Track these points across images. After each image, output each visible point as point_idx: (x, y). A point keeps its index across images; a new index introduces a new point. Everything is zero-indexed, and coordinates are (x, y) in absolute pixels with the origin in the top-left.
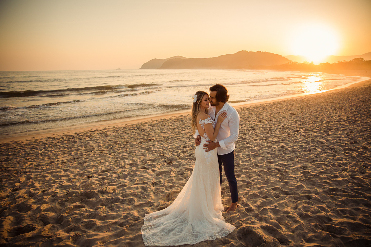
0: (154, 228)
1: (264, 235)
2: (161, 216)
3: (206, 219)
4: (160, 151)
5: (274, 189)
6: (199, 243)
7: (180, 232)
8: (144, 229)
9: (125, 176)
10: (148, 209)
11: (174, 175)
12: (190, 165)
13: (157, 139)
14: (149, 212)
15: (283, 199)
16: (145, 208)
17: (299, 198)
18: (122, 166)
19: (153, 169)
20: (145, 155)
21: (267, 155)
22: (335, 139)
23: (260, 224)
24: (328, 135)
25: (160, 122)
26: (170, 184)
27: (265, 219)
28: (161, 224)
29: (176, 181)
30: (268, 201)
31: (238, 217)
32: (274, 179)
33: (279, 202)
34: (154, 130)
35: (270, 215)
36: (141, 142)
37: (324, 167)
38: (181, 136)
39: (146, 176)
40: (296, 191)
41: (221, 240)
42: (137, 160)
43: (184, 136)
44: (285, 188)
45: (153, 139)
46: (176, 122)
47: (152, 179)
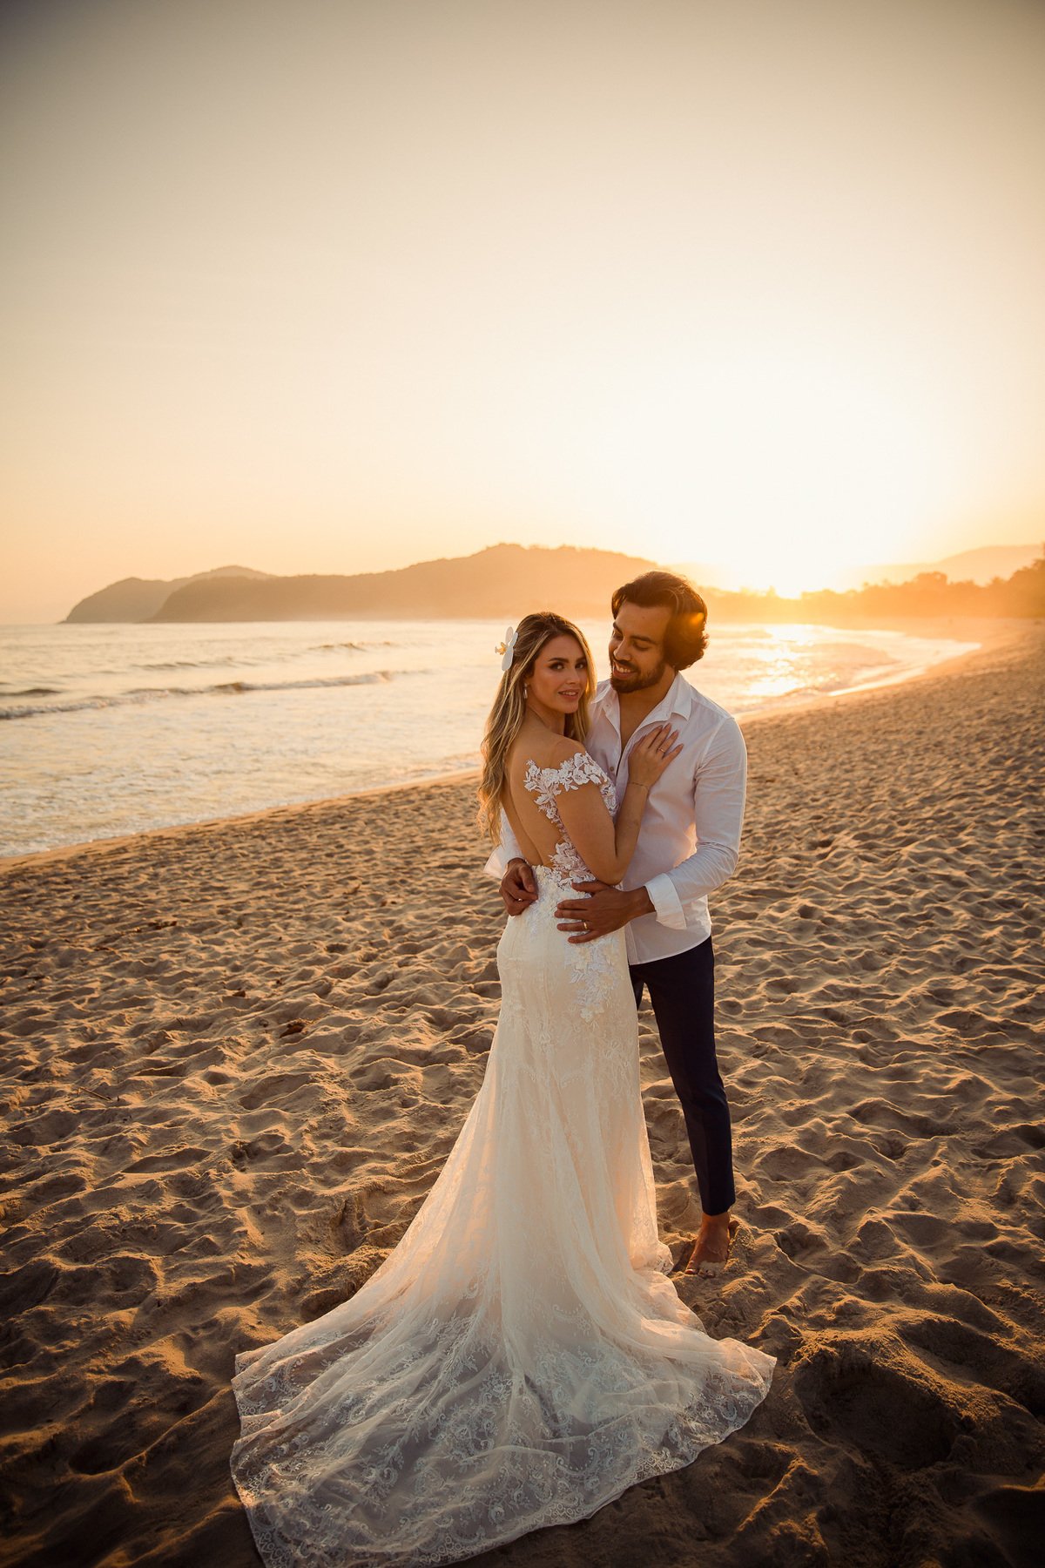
0: (311, 1443)
1: (943, 1382)
2: (332, 1354)
3: (603, 1333)
4: (217, 974)
5: (862, 1114)
6: (616, 1504)
7: (478, 1447)
8: (249, 1465)
9: (62, 1126)
10: (245, 1315)
11: (343, 1094)
12: (406, 1031)
13: (189, 921)
14: (255, 1335)
15: (924, 1160)
16: (227, 1312)
17: (991, 1145)
18: (29, 1068)
19: (213, 1069)
20: (144, 1002)
21: (757, 953)
22: (1000, 865)
23: (888, 1318)
24: (967, 850)
25: (189, 843)
26: (332, 1146)
27: (898, 1286)
28: (348, 1409)
29: (362, 1127)
30: (866, 1180)
31: (760, 1290)
32: (841, 1063)
33: (915, 1180)
34: (165, 880)
35: (913, 1258)
36: (109, 939)
37: (1019, 986)
38: (304, 899)
39: (187, 1112)
40: (963, 1113)
41: (729, 1459)
42: (110, 1030)
43: (319, 898)
44: (909, 1104)
45: (171, 919)
46: (263, 838)
47: (228, 1130)
